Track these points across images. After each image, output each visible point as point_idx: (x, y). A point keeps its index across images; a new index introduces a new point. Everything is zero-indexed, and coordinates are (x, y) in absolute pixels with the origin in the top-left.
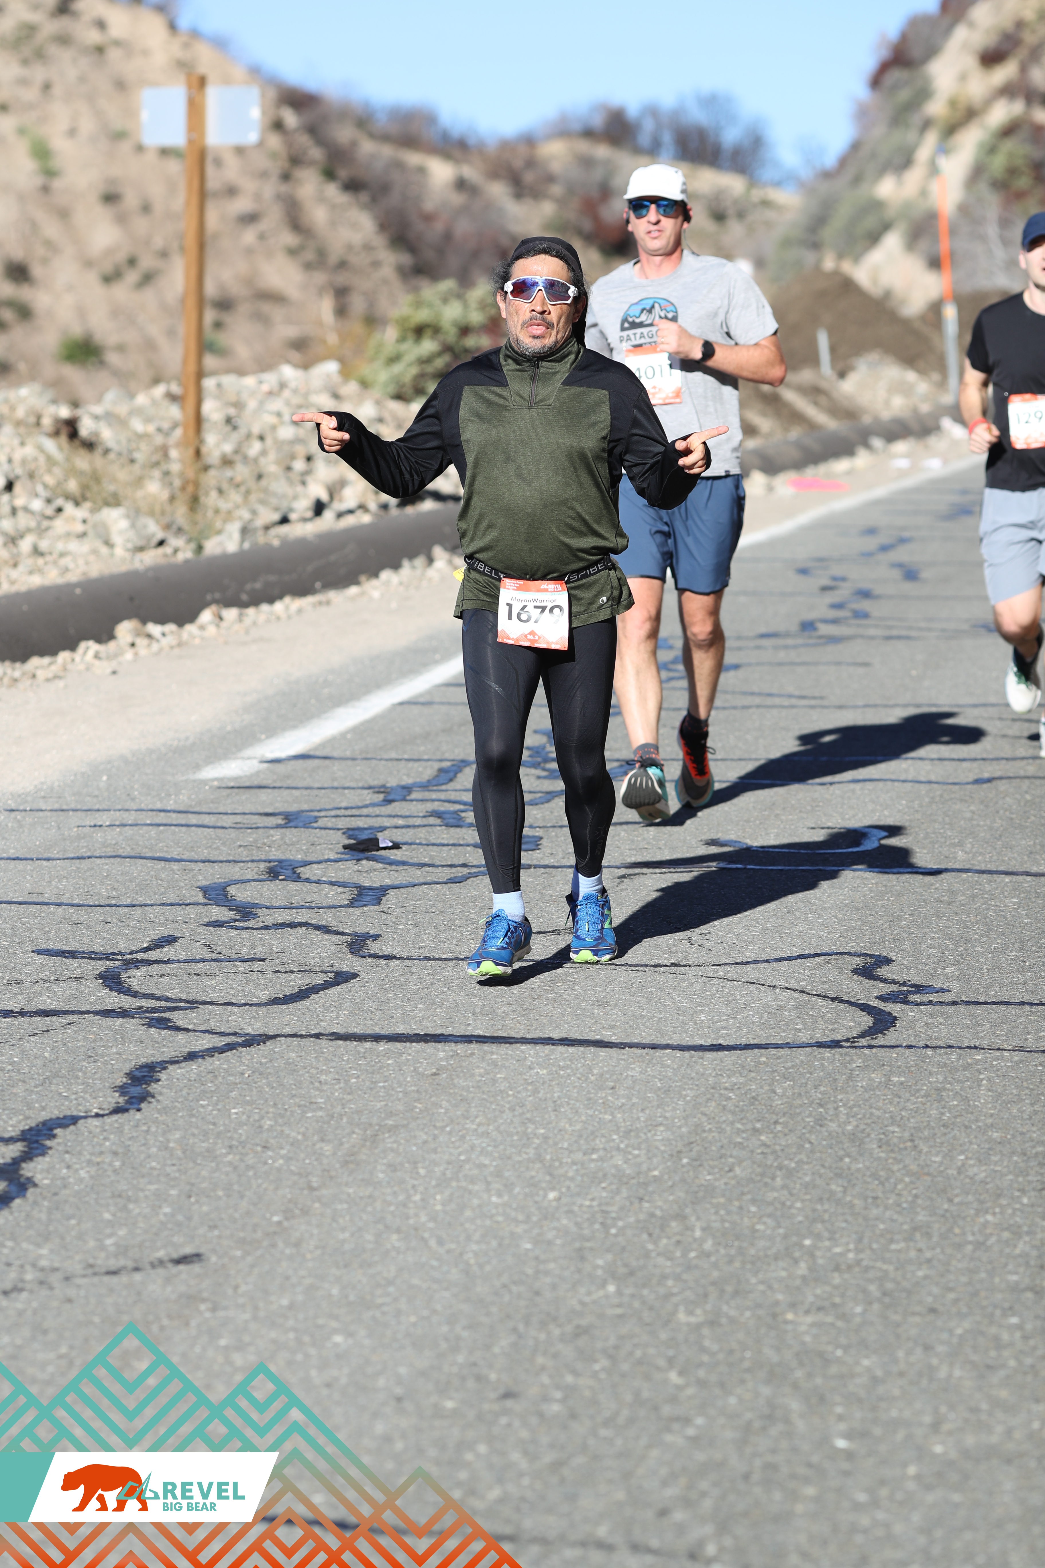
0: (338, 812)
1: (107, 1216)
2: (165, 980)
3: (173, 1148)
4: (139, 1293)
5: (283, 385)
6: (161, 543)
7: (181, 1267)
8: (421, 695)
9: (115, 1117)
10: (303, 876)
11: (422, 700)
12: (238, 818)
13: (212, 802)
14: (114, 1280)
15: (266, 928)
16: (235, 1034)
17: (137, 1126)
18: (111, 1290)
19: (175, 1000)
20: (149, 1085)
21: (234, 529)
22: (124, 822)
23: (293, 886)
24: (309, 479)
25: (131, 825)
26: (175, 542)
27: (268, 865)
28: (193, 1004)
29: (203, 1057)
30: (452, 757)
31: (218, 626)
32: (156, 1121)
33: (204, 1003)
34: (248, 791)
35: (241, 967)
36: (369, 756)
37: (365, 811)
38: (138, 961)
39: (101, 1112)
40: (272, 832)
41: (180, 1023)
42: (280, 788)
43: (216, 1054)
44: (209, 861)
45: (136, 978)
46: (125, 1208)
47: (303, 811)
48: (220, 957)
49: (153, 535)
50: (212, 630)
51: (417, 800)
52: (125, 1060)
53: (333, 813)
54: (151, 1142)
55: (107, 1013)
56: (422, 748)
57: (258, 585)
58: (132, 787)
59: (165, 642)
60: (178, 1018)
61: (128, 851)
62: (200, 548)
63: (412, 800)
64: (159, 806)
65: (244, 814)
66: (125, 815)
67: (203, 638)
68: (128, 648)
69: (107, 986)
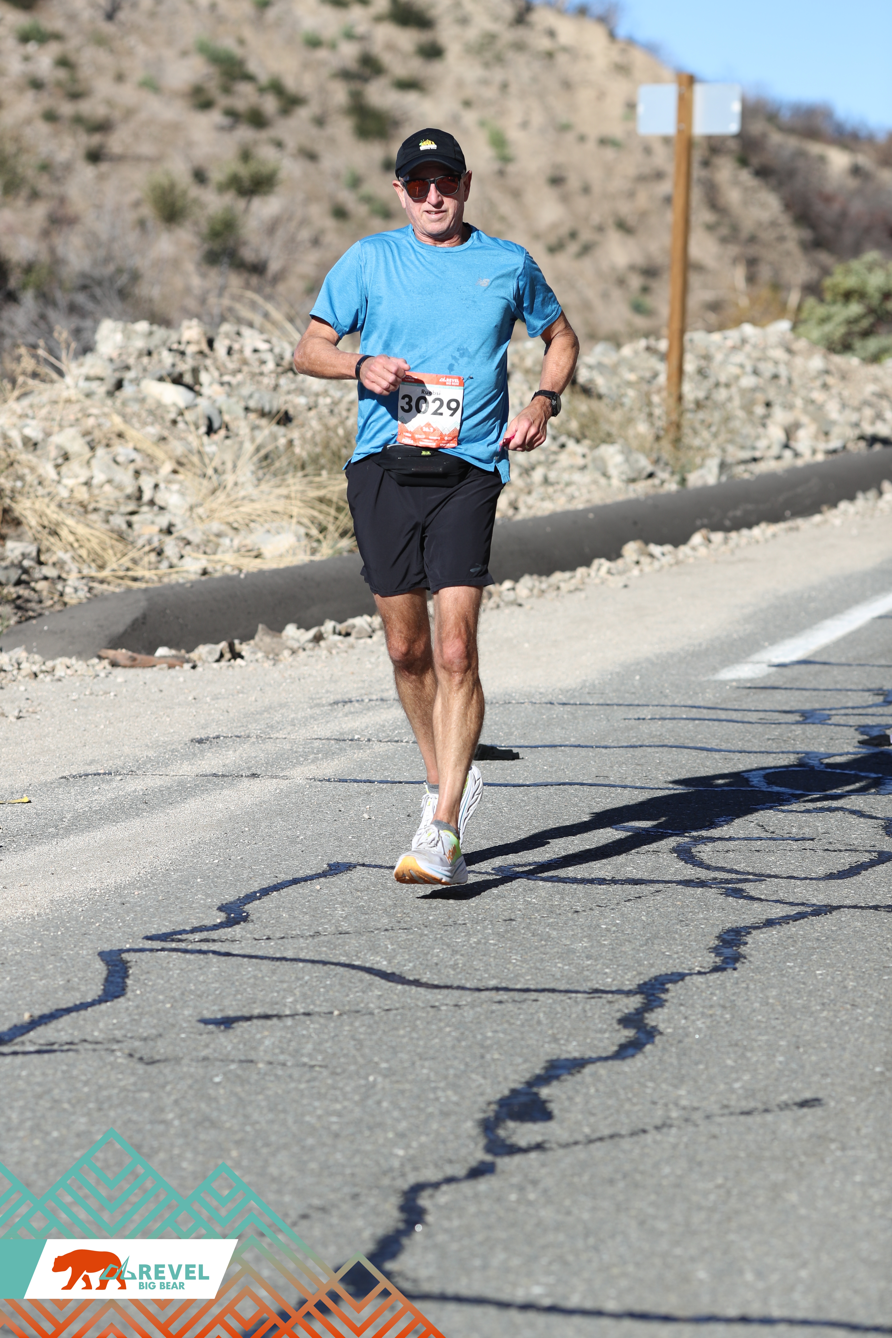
0: (847, 711)
1: (730, 1062)
2: (731, 855)
3: (772, 1005)
4: (774, 1132)
5: (744, 341)
6: (651, 475)
7: (805, 1110)
9: (716, 975)
12: (762, 715)
13: (735, 700)
14: (749, 1120)
16: (803, 904)
17: (737, 983)
18: (749, 1129)
19: (743, 873)
20: (739, 947)
21: (713, 464)
22: (663, 716)
24: (769, 422)
25: (670, 719)
26: (663, 475)
27: (797, 756)
28: (761, 877)
29: (780, 924)
31: (707, 547)
32: (752, 979)
33: (770, 876)
34: (764, 691)
35: (795, 845)
36: (863, 662)
37: (870, 711)
38: (703, 838)
39: (703, 970)
40: (793, 727)
41: (752, 893)
42: (791, 689)
43: (791, 922)
44: (745, 752)
45: (705, 852)
46: (743, 1056)
47: (816, 710)
48: (774, 836)
49: (644, 469)
50: (703, 551)
52: (713, 925)
53: (843, 712)
54: (753, 998)
55: (687, 883)
57: (738, 513)
58: (663, 686)
59: (664, 560)
60: (749, 888)
61: (672, 742)
62: (683, 481)
64: (690, 703)
65: (766, 711)
66: (663, 710)
67: (696, 558)
68: (633, 565)
69: (682, 860)
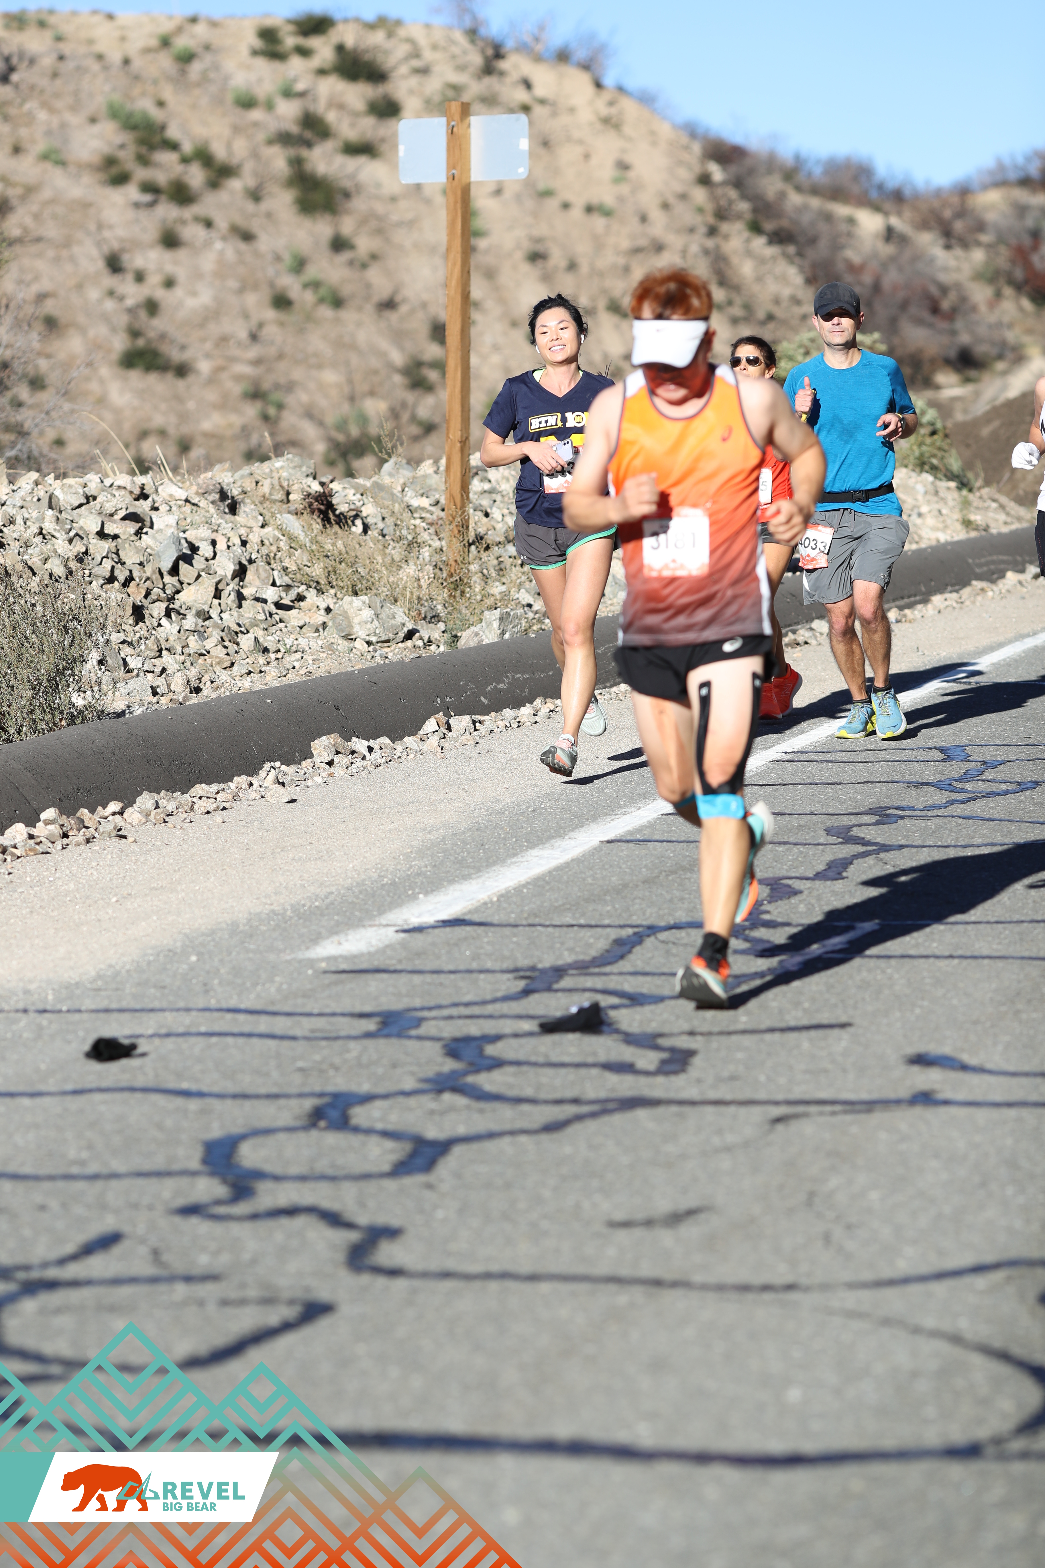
0: (454, 1011)
2: (61, 1319)
6: (410, 635)
8: (640, 830)
10: (354, 1121)
11: (639, 837)
12: (322, 1023)
13: (303, 996)
15: (254, 1216)
23: (332, 1139)
25: (178, 1035)
26: (426, 631)
27: (317, 1101)
28: (66, 1369)
30: (639, 922)
31: (442, 736)
34: (359, 976)
35: (181, 1292)
36: (537, 921)
37: (490, 1009)
38: (41, 1282)
40: (352, 1044)
42: (401, 972)
44: (243, 1096)
47: (409, 1010)
48: (162, 1273)
49: (402, 626)
50: (433, 742)
51: (564, 990)
53: (446, 1012)
56: (609, 908)
58: (217, 972)
59: (370, 759)
61: (148, 1079)
62: (455, 640)
63: (557, 991)
64: (233, 1002)
65: (334, 1014)
66: (184, 1017)
67: (419, 753)
68: (322, 768)
